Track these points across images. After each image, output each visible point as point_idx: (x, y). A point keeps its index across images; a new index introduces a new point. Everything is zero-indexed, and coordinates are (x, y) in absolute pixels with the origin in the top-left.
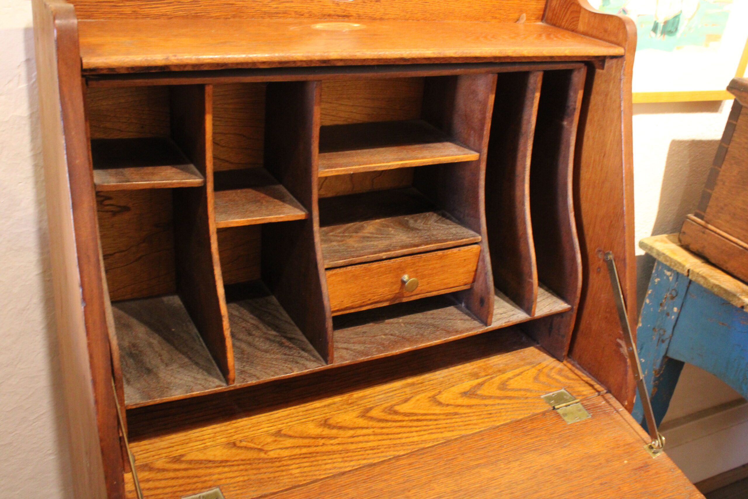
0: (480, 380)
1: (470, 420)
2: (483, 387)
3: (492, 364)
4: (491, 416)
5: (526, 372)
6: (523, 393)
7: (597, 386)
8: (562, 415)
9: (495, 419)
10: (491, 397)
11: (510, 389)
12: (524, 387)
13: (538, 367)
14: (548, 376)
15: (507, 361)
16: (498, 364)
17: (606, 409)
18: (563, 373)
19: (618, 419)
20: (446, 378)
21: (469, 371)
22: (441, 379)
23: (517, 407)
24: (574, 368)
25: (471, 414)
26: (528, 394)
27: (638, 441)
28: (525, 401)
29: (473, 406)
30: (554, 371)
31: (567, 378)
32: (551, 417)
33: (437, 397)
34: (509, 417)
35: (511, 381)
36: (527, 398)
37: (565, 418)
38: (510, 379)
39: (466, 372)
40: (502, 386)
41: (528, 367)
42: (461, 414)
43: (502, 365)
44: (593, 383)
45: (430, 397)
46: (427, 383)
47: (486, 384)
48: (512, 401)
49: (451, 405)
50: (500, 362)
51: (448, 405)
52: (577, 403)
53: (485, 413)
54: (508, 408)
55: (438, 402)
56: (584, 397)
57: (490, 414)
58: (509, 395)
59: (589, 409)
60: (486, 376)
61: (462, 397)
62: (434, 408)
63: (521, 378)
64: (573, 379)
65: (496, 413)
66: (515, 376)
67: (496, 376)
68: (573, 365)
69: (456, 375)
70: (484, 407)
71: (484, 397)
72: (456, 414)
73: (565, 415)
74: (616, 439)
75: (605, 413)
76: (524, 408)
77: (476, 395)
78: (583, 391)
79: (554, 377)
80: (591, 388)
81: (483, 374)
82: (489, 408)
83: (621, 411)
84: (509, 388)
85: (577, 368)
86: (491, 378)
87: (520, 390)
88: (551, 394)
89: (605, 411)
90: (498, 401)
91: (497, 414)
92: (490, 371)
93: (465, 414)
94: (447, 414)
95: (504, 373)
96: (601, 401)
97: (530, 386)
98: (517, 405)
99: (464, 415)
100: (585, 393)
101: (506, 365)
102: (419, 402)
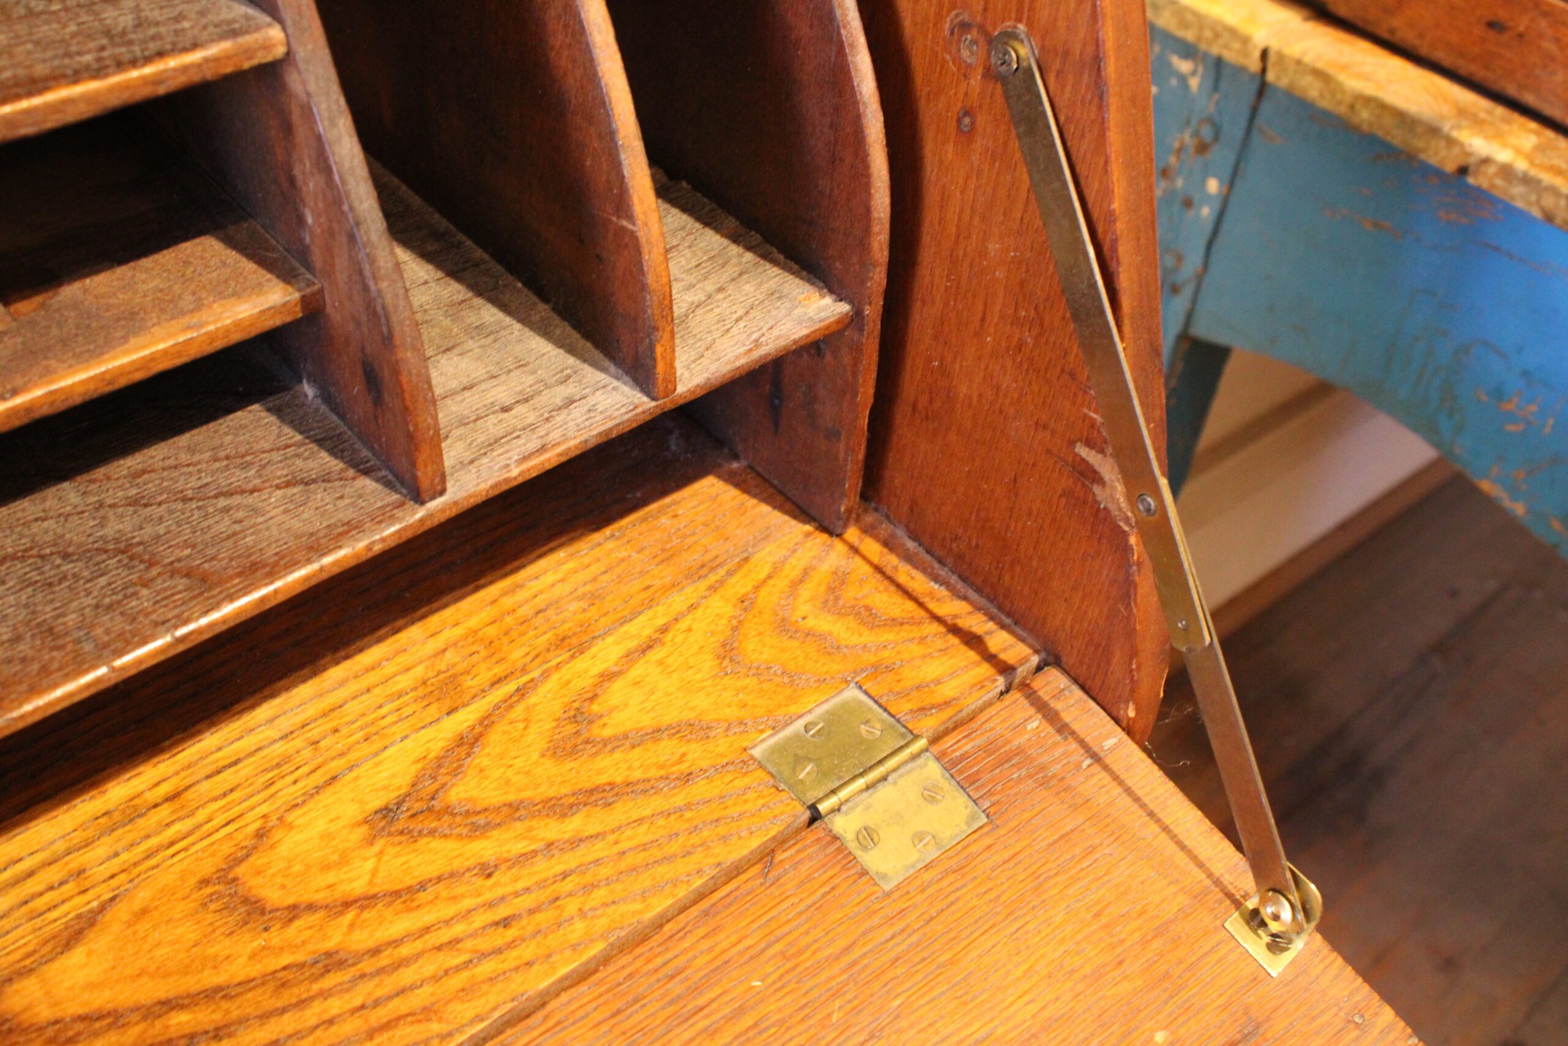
0: (465, 718)
1: (402, 992)
2: (482, 758)
3: (525, 611)
4: (511, 933)
5: (683, 625)
6: (667, 749)
7: (1000, 641)
8: (852, 846)
9: (527, 951)
10: (513, 811)
11: (605, 742)
12: (671, 716)
13: (739, 585)
14: (785, 627)
15: (594, 579)
16: (556, 603)
17: (1045, 759)
18: (850, 593)
19: (1102, 799)
20: (298, 743)
21: (419, 671)
22: (280, 748)
23: (644, 847)
24: (891, 561)
25: (405, 951)
26: (697, 754)
27: (1199, 896)
28: (679, 799)
29: (422, 886)
30: (806, 592)
31: (868, 617)
32: (804, 869)
33: (240, 871)
34: (601, 924)
35: (617, 691)
36: (687, 778)
37: (872, 860)
38: (608, 677)
39: (404, 682)
40: (570, 729)
41: (691, 592)
42: (359, 957)
43: (574, 607)
44: (977, 623)
45: (205, 882)
46: (205, 786)
47: (495, 737)
48: (623, 811)
49: (311, 907)
50: (561, 590)
51: (293, 912)
52: (915, 757)
53: (481, 919)
54: (597, 862)
55: (245, 901)
56: (945, 715)
57: (505, 923)
58: (603, 779)
59: (973, 780)
60: (497, 682)
61: (370, 841)
62: (221, 947)
63: (660, 662)
64: (895, 623)
65: (532, 912)
66: (631, 657)
67: (546, 675)
68: (888, 544)
69: (353, 708)
70: (480, 882)
71: (481, 820)
72: (331, 962)
73: (868, 836)
74: (1104, 920)
75: (1044, 783)
76: (674, 847)
77: (448, 810)
78: (938, 682)
79: (811, 623)
80: (972, 655)
81: (484, 676)
82: (503, 882)
83: (1113, 749)
84: (607, 733)
85: (908, 558)
86: (521, 693)
87: (656, 733)
88: (799, 725)
89: (1042, 768)
90: (552, 830)
91: (539, 917)
92: (517, 655)
93: (375, 952)
94: (278, 980)
95: (581, 648)
96: (1019, 716)
97: (702, 704)
98: (643, 834)
99: (367, 966)
100: (948, 690)
101: (593, 598)
102: (142, 927)
